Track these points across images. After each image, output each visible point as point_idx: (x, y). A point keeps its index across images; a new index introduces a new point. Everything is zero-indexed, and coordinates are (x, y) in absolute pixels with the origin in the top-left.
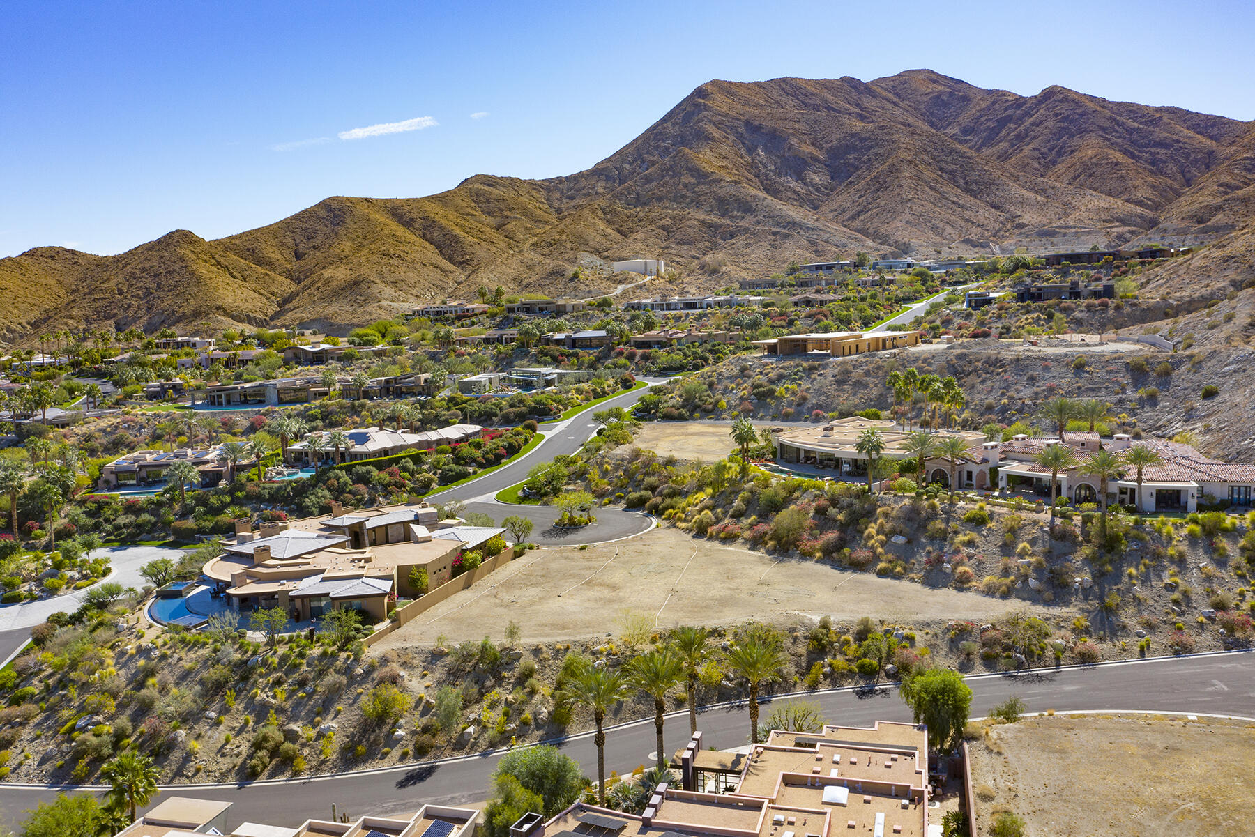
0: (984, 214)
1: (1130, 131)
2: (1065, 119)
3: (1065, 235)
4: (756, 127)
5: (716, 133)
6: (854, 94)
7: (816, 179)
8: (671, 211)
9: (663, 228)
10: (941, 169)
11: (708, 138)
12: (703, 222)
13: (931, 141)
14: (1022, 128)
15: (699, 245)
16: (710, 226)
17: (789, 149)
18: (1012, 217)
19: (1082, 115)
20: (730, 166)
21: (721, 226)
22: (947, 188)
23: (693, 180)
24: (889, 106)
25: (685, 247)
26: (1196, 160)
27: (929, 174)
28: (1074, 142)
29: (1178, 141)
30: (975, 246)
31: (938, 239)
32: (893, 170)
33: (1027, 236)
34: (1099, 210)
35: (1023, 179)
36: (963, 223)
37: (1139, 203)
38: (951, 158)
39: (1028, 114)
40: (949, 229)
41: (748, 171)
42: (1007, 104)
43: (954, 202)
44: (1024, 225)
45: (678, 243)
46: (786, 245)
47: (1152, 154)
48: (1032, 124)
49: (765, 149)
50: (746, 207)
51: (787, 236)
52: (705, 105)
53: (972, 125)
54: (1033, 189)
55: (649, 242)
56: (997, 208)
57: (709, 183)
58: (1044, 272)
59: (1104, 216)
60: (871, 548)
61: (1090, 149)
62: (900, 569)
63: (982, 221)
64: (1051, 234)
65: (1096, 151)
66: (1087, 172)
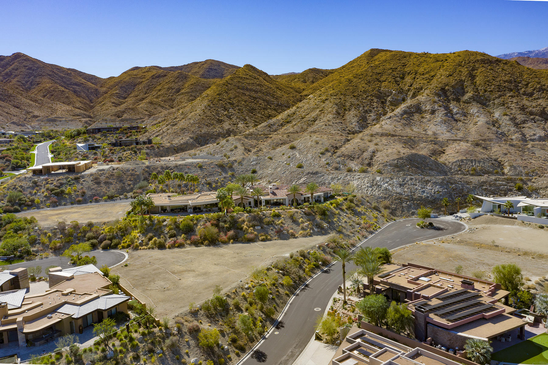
0: (13, 111)
1: (62, 78)
2: (30, 69)
3: (60, 121)
14: (7, 70)
18: (28, 113)
19: (38, 68)
26: (92, 92)
28: (38, 79)
29: (83, 84)
30: (18, 126)
33: (42, 121)
34: (68, 111)
35: (24, 95)
36: (6, 115)
37: (79, 108)
39: (8, 64)
40: (1, 118)
44: (37, 116)
47: (73, 88)
48: (13, 69)
54: (31, 100)
56: (18, 108)
58: (96, 135)
59: (71, 113)
60: (251, 233)
61: (47, 83)
62: (269, 237)
63: (15, 114)
64: (54, 120)
65: (50, 85)
66: (50, 94)
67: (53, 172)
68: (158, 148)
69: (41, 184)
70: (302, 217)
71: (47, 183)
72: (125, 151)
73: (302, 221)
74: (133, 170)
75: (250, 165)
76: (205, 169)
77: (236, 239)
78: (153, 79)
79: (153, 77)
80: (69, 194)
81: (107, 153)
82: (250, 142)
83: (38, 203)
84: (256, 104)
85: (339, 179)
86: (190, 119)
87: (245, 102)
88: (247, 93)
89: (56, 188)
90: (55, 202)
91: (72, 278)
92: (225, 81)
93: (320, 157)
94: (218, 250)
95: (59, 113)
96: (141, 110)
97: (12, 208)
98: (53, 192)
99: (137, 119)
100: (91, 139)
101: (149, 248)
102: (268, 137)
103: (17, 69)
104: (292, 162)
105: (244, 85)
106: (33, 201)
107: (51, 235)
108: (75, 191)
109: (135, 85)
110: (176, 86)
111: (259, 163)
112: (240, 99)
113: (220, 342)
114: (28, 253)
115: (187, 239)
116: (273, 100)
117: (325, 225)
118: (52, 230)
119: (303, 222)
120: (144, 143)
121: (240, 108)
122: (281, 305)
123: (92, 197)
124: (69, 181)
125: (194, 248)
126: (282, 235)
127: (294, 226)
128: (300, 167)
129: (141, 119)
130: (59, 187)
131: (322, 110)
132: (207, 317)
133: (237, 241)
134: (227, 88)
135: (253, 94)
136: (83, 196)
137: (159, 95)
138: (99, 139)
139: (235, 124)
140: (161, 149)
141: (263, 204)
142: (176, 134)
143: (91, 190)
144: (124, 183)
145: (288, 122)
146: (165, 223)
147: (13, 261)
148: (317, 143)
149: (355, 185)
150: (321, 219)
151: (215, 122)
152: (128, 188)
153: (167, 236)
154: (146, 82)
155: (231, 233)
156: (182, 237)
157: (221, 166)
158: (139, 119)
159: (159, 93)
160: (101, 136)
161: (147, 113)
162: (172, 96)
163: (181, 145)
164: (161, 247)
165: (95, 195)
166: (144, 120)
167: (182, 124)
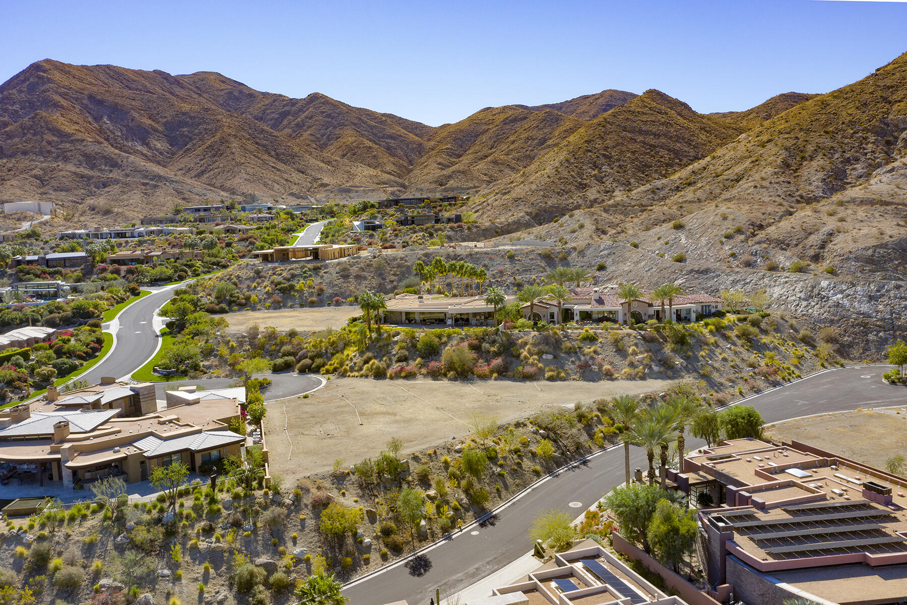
0: (296, 177)
1: (372, 127)
2: (329, 116)
3: (357, 192)
4: (99, 100)
5: (64, 102)
6: (166, 84)
7: (159, 146)
8: (39, 165)
9: (36, 177)
10: (257, 143)
11: (56, 105)
12: (75, 173)
13: (245, 123)
14: (299, 119)
15: (76, 192)
16: (82, 177)
17: (132, 120)
18: (316, 180)
19: (339, 114)
20: (83, 130)
21: (92, 177)
22: (266, 157)
23: (55, 139)
24: (196, 96)
25: (63, 193)
26: (413, 149)
27: (251, 147)
28: (337, 132)
29: (401, 136)
30: (298, 198)
31: (272, 193)
32: (224, 141)
33: (332, 192)
34: (371, 177)
35: (314, 154)
36: (285, 182)
37: (389, 173)
38: (262, 136)
39: (301, 110)
40: (276, 186)
41: (98, 135)
42: (285, 103)
43: (273, 167)
44: (326, 185)
45: (55, 190)
46: (158, 193)
47: (386, 143)
48: (306, 118)
49: (110, 118)
50: (114, 164)
51: (156, 186)
52: (48, 78)
53: (261, 115)
54: (323, 161)
55: (26, 188)
56: (303, 173)
57: (72, 142)
58: (388, 210)
59: (375, 180)
60: (533, 365)
61: (349, 137)
62: (563, 374)
63: (297, 181)
64: (348, 191)
65: (354, 138)
66: (352, 153)
67: (294, 259)
68: (469, 228)
69: (265, 275)
70: (636, 345)
71: (274, 274)
72: (415, 232)
73: (634, 350)
74: (402, 259)
75: (597, 257)
76: (519, 260)
77: (503, 373)
78: (505, 124)
79: (505, 122)
80: (301, 291)
81: (388, 235)
82: (611, 218)
83: (255, 303)
84: (653, 156)
85: (747, 284)
86: (532, 183)
87: (633, 153)
88: (640, 138)
89: (284, 281)
90: (279, 302)
91: (196, 402)
92: (602, 119)
93: (722, 243)
94: (463, 388)
95: (357, 181)
96: (476, 174)
97: (217, 307)
98: (278, 287)
99: (468, 189)
100: (380, 216)
101: (362, 376)
102: (646, 210)
103: (311, 118)
104: (669, 251)
105: (635, 124)
106: (248, 299)
107: (235, 345)
108: (310, 287)
109: (477, 136)
110: (539, 135)
111: (614, 253)
112: (624, 149)
113: (360, 531)
114: (196, 367)
115: (422, 366)
116: (687, 149)
117: (678, 361)
118: (238, 338)
119: (635, 353)
120: (449, 220)
121: (622, 163)
122: (513, 488)
123: (331, 297)
124: (305, 273)
125: (430, 382)
126: (589, 373)
127: (617, 360)
128: (680, 260)
129: (475, 187)
130: (289, 280)
131: (757, 161)
132: (360, 486)
133: (505, 376)
134: (603, 130)
135: (651, 140)
136: (319, 295)
137: (512, 150)
138: (392, 215)
139: (608, 192)
140: (474, 230)
141: (577, 318)
142: (506, 207)
143: (333, 286)
144: (384, 279)
145: (690, 184)
146: (396, 339)
147: (172, 377)
148: (725, 218)
149: (775, 296)
150: (673, 350)
151: (573, 188)
152: (389, 287)
153: (394, 359)
154: (494, 129)
155: (498, 362)
156: (417, 362)
157: (548, 258)
158: (471, 188)
159: (512, 147)
160: (395, 211)
161: (485, 178)
162: (531, 151)
163: (509, 225)
164: (379, 375)
165: (336, 295)
166: (479, 189)
167: (518, 192)
